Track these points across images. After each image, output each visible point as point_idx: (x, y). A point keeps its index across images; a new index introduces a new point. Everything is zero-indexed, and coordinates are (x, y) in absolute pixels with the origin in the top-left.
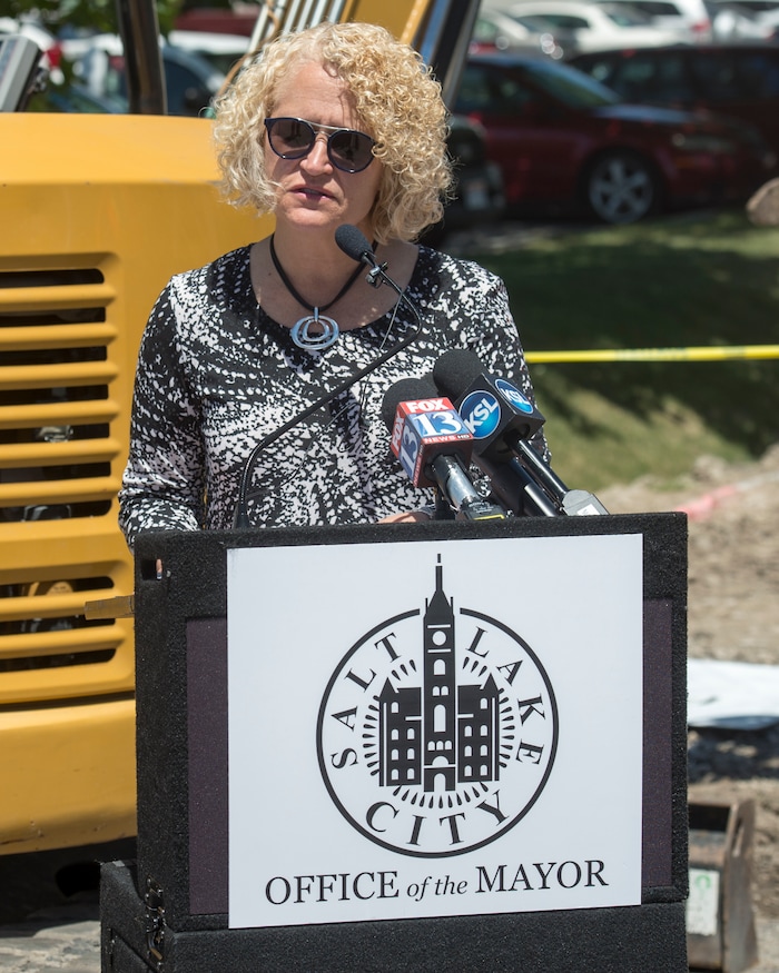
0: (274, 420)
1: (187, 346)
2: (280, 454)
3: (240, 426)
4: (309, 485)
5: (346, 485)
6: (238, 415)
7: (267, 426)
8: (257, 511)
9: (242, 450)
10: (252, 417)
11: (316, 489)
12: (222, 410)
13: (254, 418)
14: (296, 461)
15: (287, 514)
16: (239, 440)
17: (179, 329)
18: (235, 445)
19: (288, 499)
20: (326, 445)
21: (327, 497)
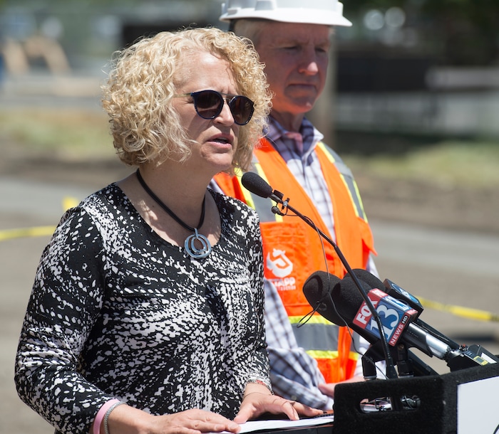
0: (187, 311)
1: (109, 257)
2: (192, 335)
3: (166, 315)
4: (205, 355)
5: (224, 355)
6: (161, 307)
7: (183, 316)
8: (176, 375)
9: (170, 332)
10: (172, 309)
11: (209, 359)
12: (145, 305)
13: (174, 310)
14: (200, 339)
15: (194, 376)
16: (166, 325)
17: (105, 245)
18: (164, 328)
19: (194, 366)
20: (216, 327)
21: (214, 363)
